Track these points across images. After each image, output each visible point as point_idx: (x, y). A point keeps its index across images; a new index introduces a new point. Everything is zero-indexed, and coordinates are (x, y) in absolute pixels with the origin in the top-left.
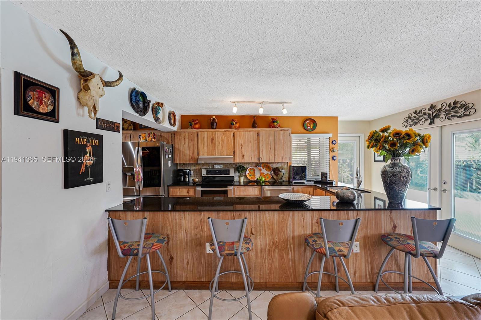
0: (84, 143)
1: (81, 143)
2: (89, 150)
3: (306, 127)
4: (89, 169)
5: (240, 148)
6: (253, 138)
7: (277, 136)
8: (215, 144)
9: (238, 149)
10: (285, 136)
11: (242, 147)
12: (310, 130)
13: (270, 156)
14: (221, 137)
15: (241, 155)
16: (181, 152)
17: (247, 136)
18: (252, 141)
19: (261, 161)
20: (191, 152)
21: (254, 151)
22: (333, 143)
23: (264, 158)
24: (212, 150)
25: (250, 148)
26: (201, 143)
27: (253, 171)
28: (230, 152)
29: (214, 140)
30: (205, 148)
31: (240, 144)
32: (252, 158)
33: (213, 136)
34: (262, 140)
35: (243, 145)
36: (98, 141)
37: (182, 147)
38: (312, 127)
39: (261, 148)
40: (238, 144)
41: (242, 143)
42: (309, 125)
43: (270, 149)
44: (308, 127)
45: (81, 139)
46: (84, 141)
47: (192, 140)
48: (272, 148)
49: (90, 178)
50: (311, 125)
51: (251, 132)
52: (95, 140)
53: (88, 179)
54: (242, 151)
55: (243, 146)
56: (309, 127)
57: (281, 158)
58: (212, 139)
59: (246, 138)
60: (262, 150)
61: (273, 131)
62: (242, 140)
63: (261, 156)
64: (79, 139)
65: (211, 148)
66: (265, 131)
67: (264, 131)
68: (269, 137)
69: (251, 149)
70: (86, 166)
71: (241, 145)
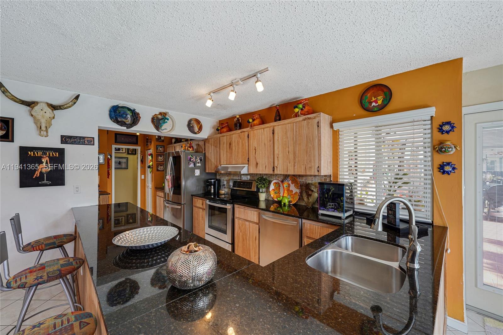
0: (39, 155)
1: (35, 155)
2: (46, 160)
3: (367, 105)
4: (45, 175)
5: (254, 153)
6: (268, 138)
7: (298, 130)
8: (232, 149)
9: (252, 155)
10: (309, 128)
11: (255, 152)
12: (376, 109)
13: (288, 164)
14: (237, 141)
15: (255, 163)
16: (209, 160)
17: (260, 137)
18: (266, 142)
19: (276, 172)
20: (215, 160)
21: (268, 157)
22: (441, 130)
23: (280, 167)
24: (230, 156)
25: (263, 153)
26: (222, 150)
27: (278, 187)
28: (245, 160)
29: (231, 145)
30: (225, 155)
31: (254, 148)
32: (266, 167)
33: (231, 140)
34: (278, 140)
35: (256, 148)
36: (57, 153)
37: (210, 155)
38: (380, 102)
39: (276, 152)
40: (251, 148)
41: (256, 146)
42: (374, 99)
43: (288, 153)
44: (371, 103)
45: (36, 153)
46: (40, 153)
47: (216, 147)
48: (290, 151)
49: (46, 181)
50: (379, 98)
51: (265, 129)
52: (54, 153)
53: (44, 182)
54: (255, 158)
55: (257, 151)
56: (374, 104)
57: (303, 167)
58: (230, 144)
59: (259, 138)
60: (277, 155)
61: (292, 123)
62: (256, 142)
63: (276, 165)
64: (32, 152)
65: (229, 155)
66: (282, 125)
67: (280, 125)
68: (286, 133)
69: (265, 154)
70: (41, 172)
71: (255, 150)
